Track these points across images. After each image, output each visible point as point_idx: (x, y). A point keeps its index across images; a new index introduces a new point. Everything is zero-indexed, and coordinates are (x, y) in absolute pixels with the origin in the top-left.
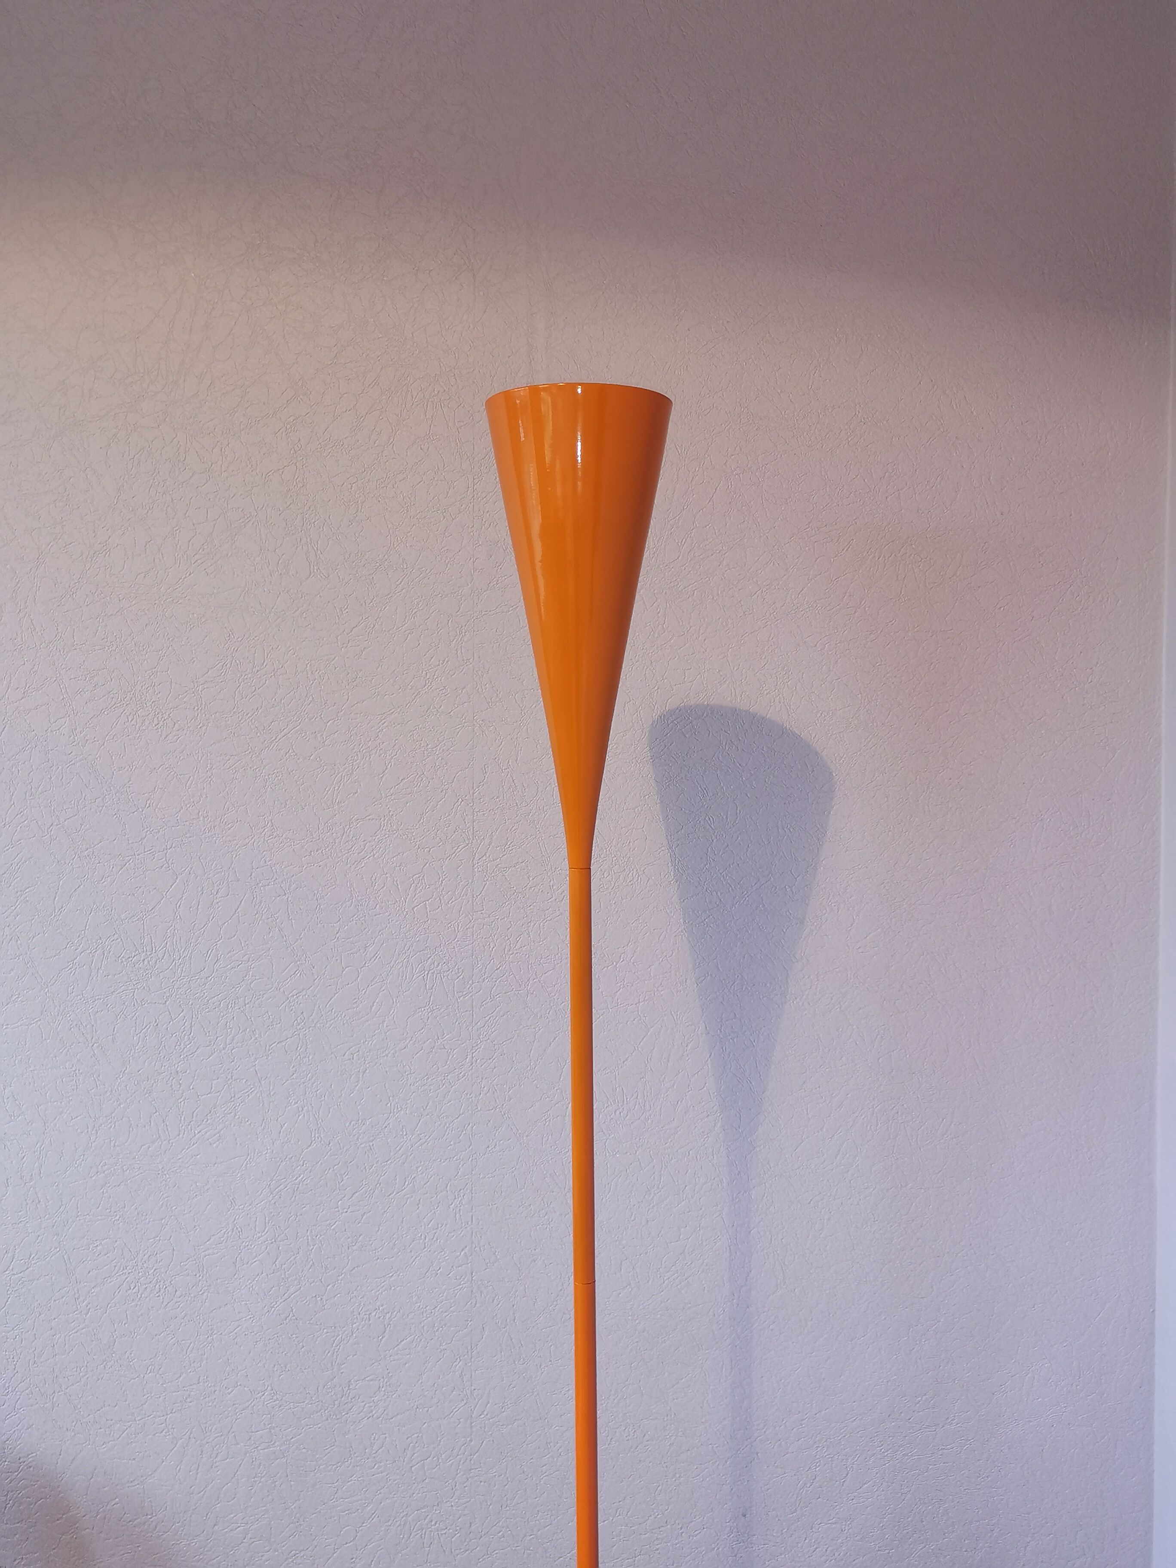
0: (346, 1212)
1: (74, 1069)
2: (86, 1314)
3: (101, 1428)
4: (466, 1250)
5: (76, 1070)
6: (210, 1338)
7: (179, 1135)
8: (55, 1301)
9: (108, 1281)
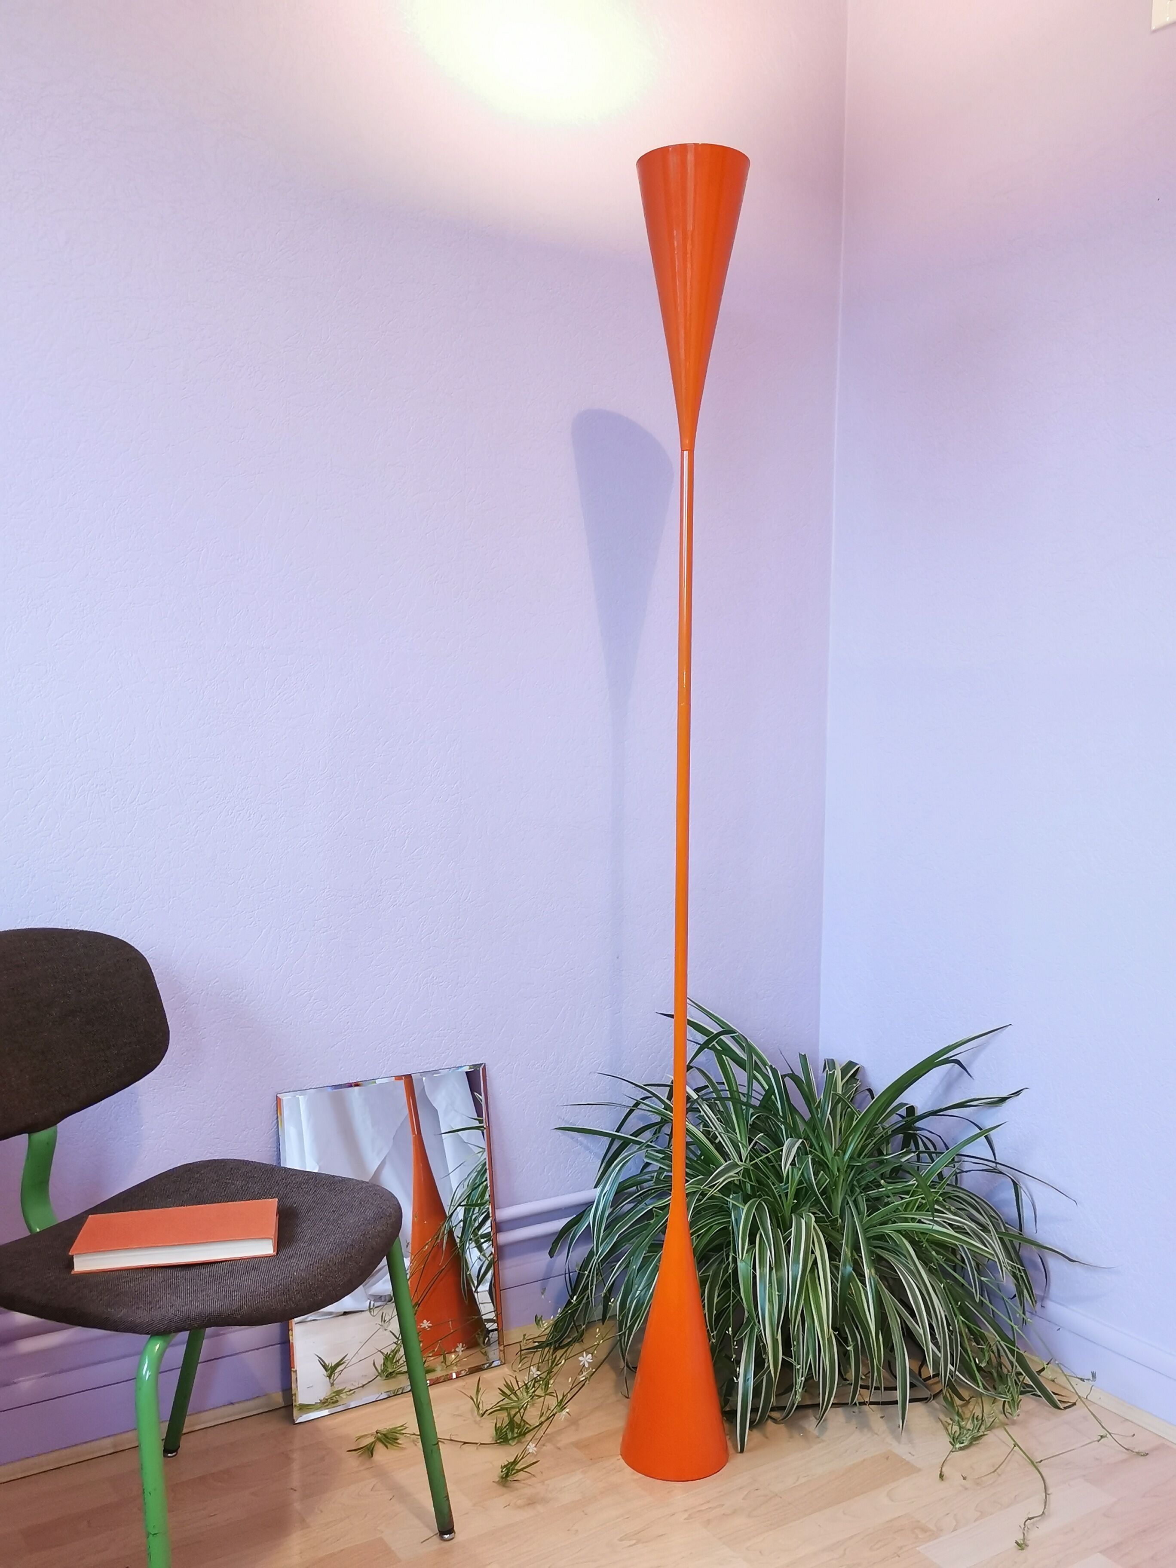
0: (381, 756)
1: (186, 642)
2: (195, 835)
3: (205, 924)
4: (458, 784)
5: (187, 643)
6: (286, 851)
7: (264, 696)
8: (171, 825)
9: (212, 809)
